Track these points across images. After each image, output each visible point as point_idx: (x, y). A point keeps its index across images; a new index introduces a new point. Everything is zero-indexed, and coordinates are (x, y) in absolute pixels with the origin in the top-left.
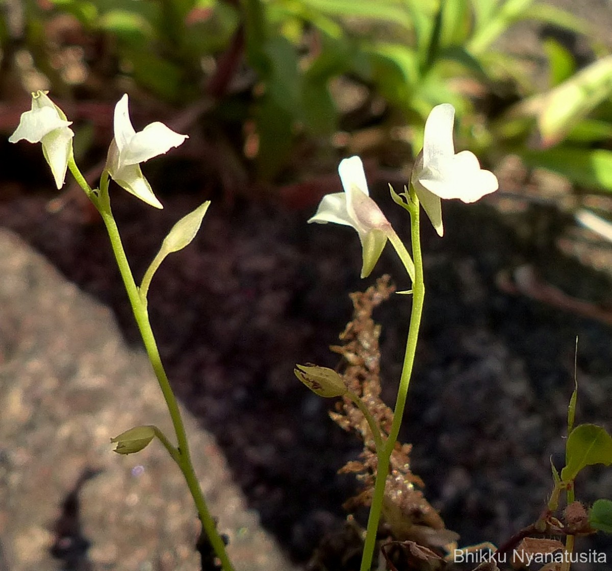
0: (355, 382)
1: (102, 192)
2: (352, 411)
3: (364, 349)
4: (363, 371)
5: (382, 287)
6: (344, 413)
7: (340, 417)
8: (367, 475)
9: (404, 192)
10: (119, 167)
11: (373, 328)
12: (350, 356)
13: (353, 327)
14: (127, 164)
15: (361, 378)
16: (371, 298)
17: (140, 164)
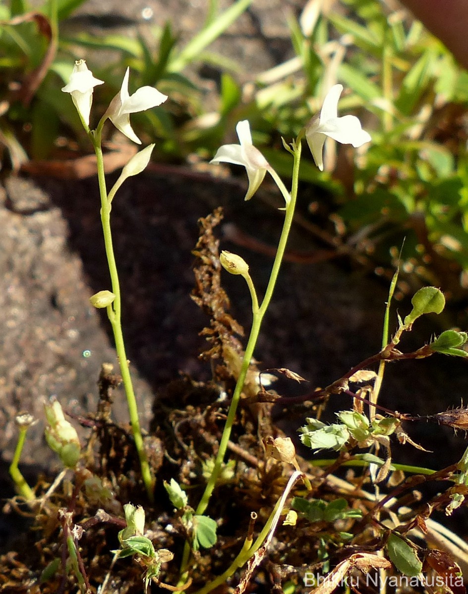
0: (207, 275)
1: (98, 132)
2: (205, 295)
3: (212, 254)
4: (210, 269)
5: (217, 215)
6: (200, 296)
7: (197, 298)
8: (213, 338)
9: (292, 142)
10: (119, 115)
11: (214, 241)
12: (204, 258)
13: (202, 240)
14: (125, 113)
15: (211, 274)
16: (210, 222)
17: (130, 114)
